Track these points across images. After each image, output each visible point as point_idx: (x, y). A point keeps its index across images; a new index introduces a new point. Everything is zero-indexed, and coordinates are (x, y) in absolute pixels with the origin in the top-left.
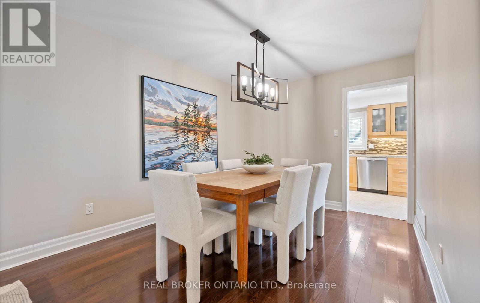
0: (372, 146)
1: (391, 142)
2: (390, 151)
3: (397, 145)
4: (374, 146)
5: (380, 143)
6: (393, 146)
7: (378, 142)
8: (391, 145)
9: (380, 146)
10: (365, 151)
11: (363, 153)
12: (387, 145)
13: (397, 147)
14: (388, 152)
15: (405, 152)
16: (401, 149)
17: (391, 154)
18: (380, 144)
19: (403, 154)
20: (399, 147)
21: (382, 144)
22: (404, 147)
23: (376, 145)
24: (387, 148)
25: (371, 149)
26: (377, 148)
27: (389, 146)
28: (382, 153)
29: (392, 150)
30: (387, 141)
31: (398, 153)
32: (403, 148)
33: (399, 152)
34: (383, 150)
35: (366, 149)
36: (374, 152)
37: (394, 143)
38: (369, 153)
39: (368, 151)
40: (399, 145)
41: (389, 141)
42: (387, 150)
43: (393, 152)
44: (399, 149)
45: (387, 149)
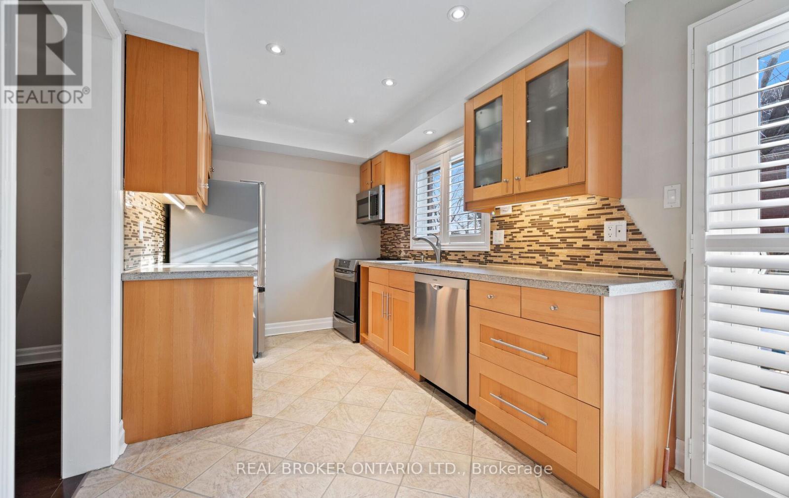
0: (500, 237)
1: (548, 219)
2: (542, 253)
3: (562, 230)
4: (505, 236)
5: (519, 225)
6: (552, 237)
7: (516, 222)
8: (547, 231)
9: (519, 237)
10: (486, 254)
11: (482, 258)
12: (535, 232)
13: (563, 240)
14: (539, 258)
15: (587, 260)
16: (575, 246)
17: (546, 266)
18: (518, 230)
19: (580, 266)
20: (568, 240)
21: (522, 229)
22: (585, 239)
23: (509, 231)
24: (537, 242)
25: (497, 248)
26: (512, 245)
27: (541, 234)
28: (523, 261)
29: (548, 249)
30: (537, 217)
31: (565, 262)
32: (580, 243)
33: (569, 259)
34: (526, 250)
35: (487, 248)
36: (505, 257)
37: (554, 223)
38: (495, 260)
39: (493, 254)
40: (568, 230)
41: (541, 216)
42: (536, 252)
43: (550, 258)
44: (570, 246)
45: (536, 247)
